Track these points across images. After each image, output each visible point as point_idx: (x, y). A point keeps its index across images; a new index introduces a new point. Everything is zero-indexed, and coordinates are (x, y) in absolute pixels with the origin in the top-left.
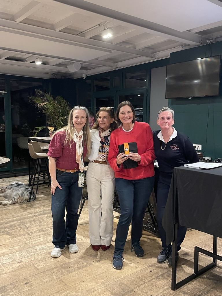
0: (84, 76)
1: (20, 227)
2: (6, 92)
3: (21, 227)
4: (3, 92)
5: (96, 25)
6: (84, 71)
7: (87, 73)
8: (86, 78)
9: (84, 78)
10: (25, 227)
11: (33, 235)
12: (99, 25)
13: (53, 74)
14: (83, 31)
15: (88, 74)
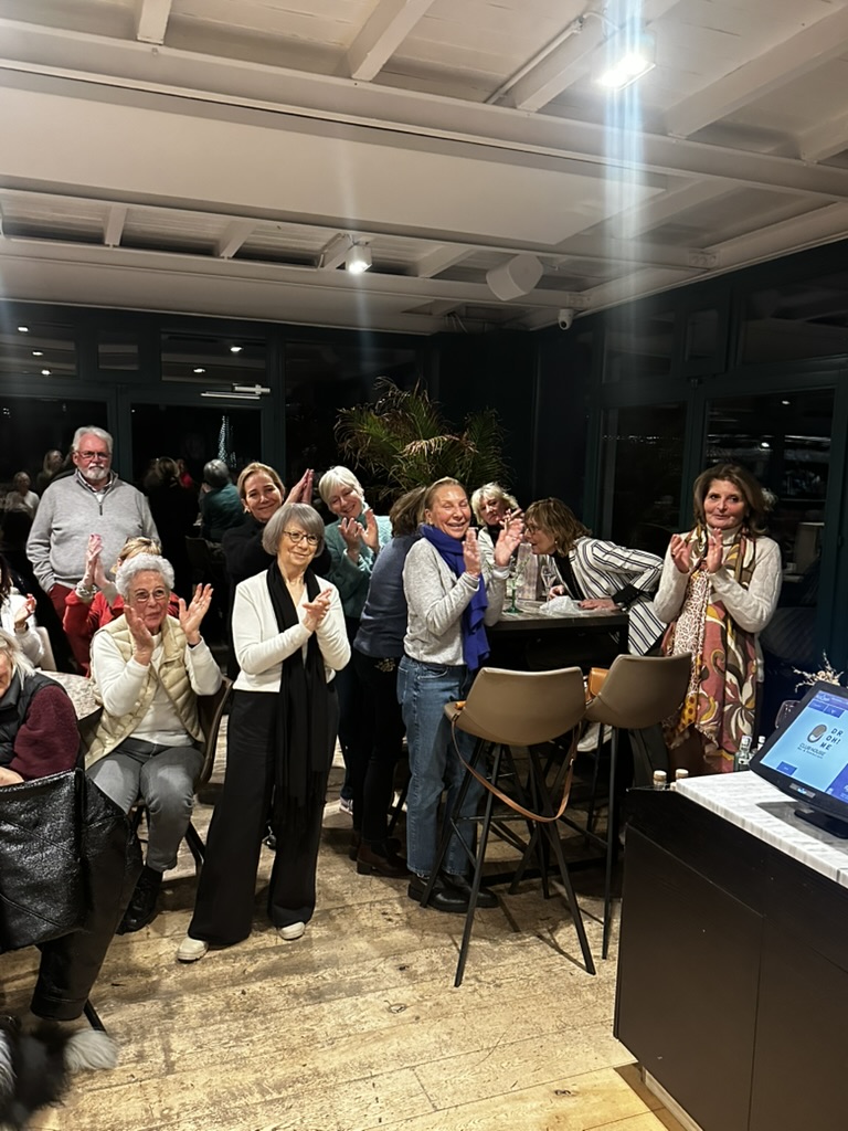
0: (564, 317)
2: (267, 390)
4: (258, 389)
5: (565, 23)
6: (565, 297)
7: (578, 305)
8: (572, 326)
9: (564, 324)
12: (581, 20)
13: (449, 315)
14: (505, 76)
15: (585, 306)
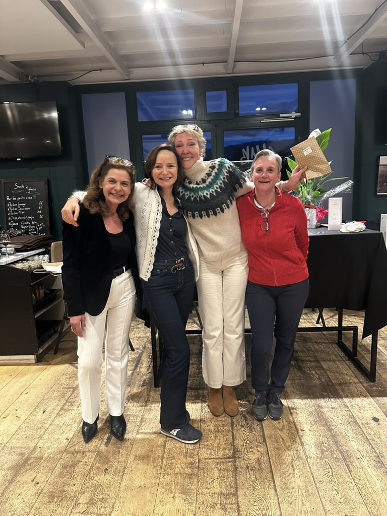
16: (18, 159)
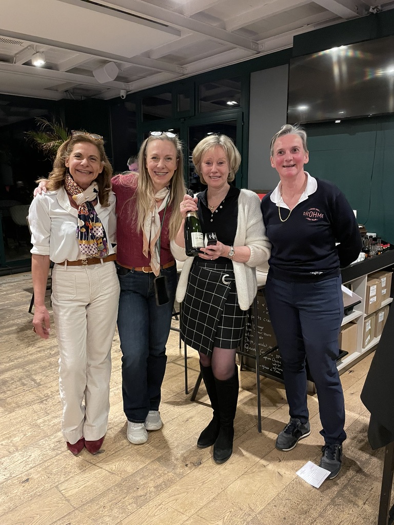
0: (123, 93)
1: (24, 385)
3: (25, 382)
6: (122, 84)
7: (127, 88)
8: (126, 97)
9: (123, 97)
10: (33, 383)
11: (50, 402)
13: (66, 91)
15: (131, 89)
16: (337, 122)
